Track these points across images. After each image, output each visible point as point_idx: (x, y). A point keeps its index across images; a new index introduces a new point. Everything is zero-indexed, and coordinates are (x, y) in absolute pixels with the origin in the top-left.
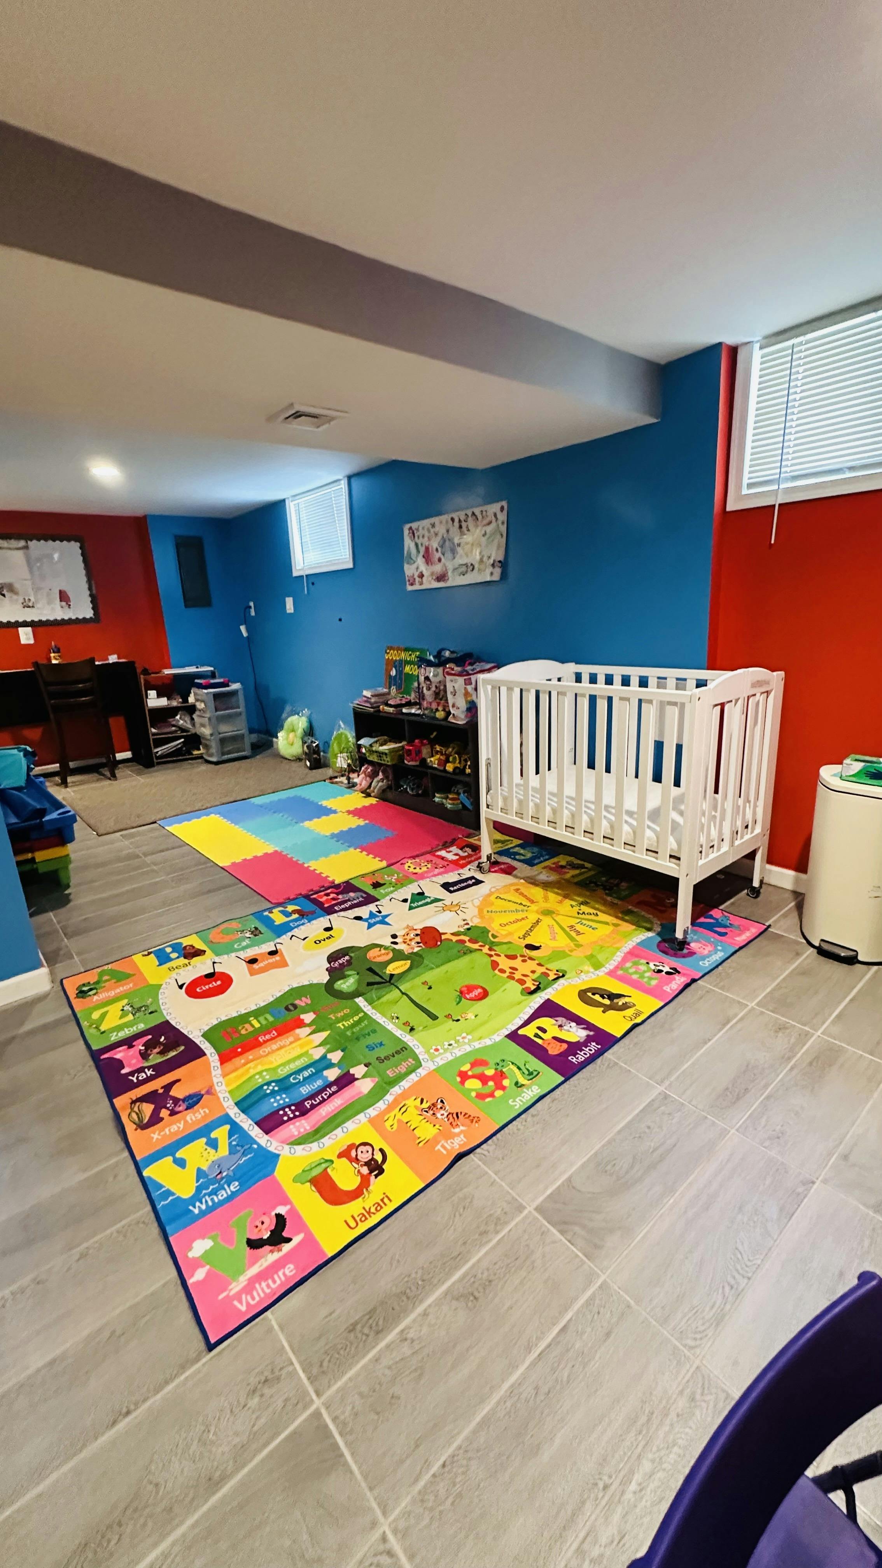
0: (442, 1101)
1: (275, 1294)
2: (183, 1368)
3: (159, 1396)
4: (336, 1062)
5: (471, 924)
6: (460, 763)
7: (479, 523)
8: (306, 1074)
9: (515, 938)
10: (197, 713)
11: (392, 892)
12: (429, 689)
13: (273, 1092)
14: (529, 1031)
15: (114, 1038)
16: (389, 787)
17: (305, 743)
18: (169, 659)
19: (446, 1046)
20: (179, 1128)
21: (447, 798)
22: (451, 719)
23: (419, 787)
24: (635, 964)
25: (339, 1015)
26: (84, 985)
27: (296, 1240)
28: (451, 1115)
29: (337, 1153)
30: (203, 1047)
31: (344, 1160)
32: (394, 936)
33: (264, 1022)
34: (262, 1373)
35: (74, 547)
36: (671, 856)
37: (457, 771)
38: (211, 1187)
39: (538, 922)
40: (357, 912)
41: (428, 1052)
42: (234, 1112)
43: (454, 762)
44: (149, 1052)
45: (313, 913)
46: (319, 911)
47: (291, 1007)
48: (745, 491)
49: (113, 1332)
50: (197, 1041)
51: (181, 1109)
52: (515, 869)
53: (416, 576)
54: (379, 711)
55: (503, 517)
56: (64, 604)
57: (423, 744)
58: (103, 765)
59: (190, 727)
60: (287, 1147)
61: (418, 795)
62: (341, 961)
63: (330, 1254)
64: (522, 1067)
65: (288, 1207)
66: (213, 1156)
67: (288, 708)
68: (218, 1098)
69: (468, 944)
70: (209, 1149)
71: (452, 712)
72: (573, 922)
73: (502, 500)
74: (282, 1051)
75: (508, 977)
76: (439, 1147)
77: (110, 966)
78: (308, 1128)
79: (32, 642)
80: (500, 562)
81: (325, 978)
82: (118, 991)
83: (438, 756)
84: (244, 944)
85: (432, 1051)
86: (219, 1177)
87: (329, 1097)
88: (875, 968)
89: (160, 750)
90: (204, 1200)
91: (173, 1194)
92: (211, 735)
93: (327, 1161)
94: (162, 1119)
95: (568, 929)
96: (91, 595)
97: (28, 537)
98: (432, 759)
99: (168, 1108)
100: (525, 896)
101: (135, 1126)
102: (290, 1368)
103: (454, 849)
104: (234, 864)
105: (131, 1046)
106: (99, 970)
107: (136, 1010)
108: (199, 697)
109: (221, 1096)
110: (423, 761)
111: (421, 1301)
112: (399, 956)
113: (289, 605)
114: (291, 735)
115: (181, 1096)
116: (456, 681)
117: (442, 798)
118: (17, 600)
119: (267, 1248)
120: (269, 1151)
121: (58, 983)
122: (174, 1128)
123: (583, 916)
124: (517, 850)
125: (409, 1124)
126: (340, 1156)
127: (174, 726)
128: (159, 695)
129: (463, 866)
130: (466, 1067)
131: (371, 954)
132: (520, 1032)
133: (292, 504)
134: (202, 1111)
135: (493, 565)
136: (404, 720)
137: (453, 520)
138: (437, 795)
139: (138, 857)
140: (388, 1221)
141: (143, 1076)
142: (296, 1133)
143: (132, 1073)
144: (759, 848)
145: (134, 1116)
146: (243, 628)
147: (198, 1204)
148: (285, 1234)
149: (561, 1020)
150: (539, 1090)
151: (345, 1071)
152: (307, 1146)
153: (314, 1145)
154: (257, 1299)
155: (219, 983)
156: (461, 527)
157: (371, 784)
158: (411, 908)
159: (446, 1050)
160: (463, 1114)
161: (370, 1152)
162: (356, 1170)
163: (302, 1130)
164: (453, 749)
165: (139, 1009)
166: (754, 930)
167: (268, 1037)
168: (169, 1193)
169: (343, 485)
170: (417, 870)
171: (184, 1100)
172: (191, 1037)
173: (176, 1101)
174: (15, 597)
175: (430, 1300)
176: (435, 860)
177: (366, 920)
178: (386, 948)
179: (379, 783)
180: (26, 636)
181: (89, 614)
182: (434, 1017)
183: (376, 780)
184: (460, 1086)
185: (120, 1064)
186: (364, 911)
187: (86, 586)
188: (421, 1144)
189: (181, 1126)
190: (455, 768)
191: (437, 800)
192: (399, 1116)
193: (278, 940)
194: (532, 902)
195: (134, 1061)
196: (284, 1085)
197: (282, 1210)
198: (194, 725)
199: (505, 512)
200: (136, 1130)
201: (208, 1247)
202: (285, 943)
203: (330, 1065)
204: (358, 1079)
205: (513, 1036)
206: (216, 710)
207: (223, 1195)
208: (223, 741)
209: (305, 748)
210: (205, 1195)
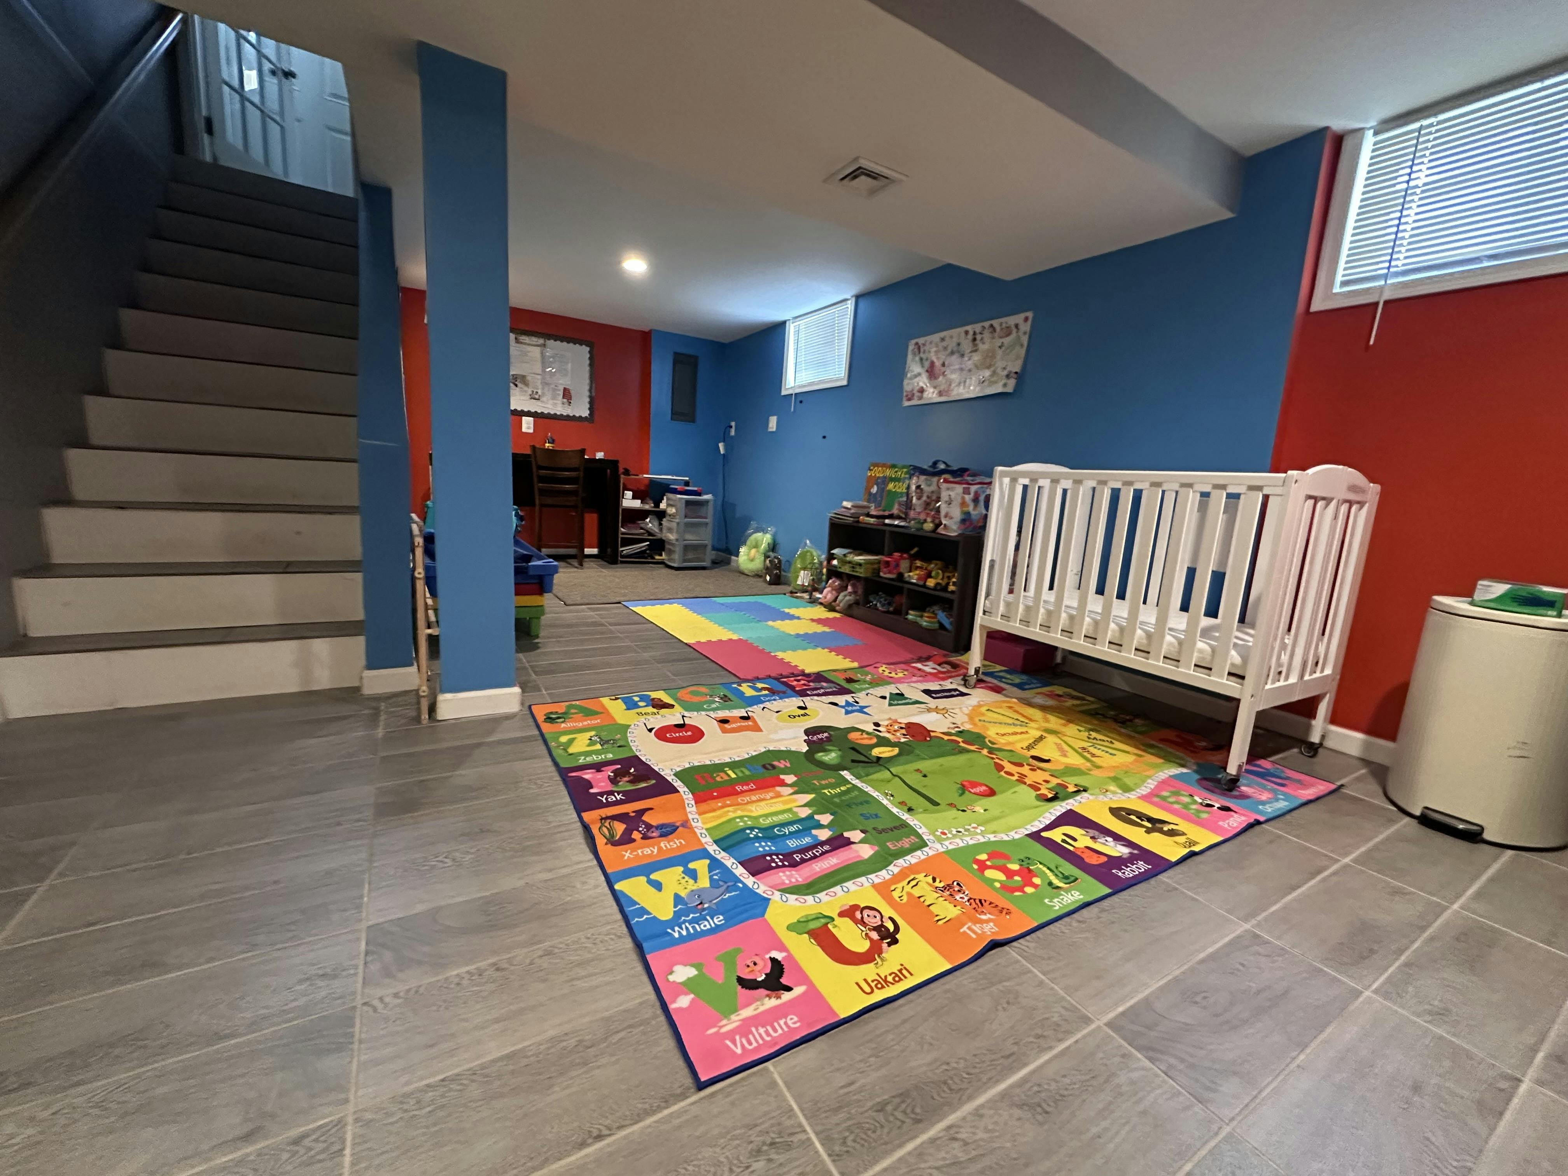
0: (958, 884)
1: (776, 1044)
2: (667, 1102)
3: (636, 1127)
4: (825, 823)
5: (962, 728)
6: (942, 579)
7: (996, 335)
8: (792, 829)
9: (1018, 747)
10: (668, 518)
11: (868, 688)
12: (919, 498)
13: (756, 838)
14: (1056, 835)
15: (582, 761)
16: (857, 603)
17: (769, 557)
18: (648, 463)
19: (954, 832)
20: (652, 852)
21: (921, 617)
22: (941, 530)
23: (889, 604)
24: (1176, 794)
25: (823, 782)
26: (552, 713)
27: (798, 991)
28: (972, 901)
29: (838, 911)
30: (675, 784)
31: (847, 920)
32: (877, 724)
33: (740, 775)
34: (767, 1133)
35: (584, 351)
36: (1230, 674)
37: (939, 588)
38: (691, 916)
39: (1041, 738)
40: (832, 699)
41: (933, 833)
42: (712, 849)
43: (935, 578)
44: (618, 779)
45: (784, 692)
46: (789, 691)
47: (769, 767)
48: (1337, 289)
49: (580, 1041)
50: (669, 779)
51: (654, 834)
52: (1004, 689)
53: (915, 392)
54: (858, 522)
55: (1026, 327)
56: (565, 400)
57: (902, 558)
58: (573, 557)
59: (657, 531)
60: (777, 894)
61: (888, 612)
62: (820, 736)
63: (843, 1015)
64: (1055, 870)
65: (784, 954)
66: (691, 885)
67: (754, 524)
68: (695, 833)
69: (962, 744)
70: (687, 878)
71: (944, 522)
72: (1085, 745)
73: (1026, 311)
74: (762, 804)
75: (1017, 780)
76: (965, 929)
77: (577, 703)
78: (800, 879)
79: (531, 431)
80: (1016, 373)
81: (805, 748)
82: (585, 723)
83: (917, 572)
84: (714, 706)
85: (938, 833)
86: (700, 907)
87: (821, 855)
88: (1510, 853)
89: (626, 550)
90: (683, 926)
91: (649, 913)
92: (677, 540)
93: (826, 917)
94: (634, 840)
95: (1080, 750)
96: (590, 397)
97: (548, 336)
98: (911, 574)
99: (640, 832)
100: (1021, 714)
101: (606, 841)
102: (803, 1137)
103: (930, 663)
104: (699, 643)
105: (599, 771)
106: (567, 704)
107: (603, 742)
108: (671, 503)
109: (698, 832)
110: (901, 576)
111: (971, 1098)
112: (883, 742)
113: (773, 423)
114: (753, 551)
115: (654, 823)
116: (952, 489)
117: (916, 616)
118: (526, 391)
119: (762, 992)
120: (757, 893)
121: (526, 708)
122: (647, 851)
123: (1095, 741)
124: (1001, 674)
125: (922, 899)
126: (841, 914)
127: (642, 528)
128: (634, 497)
129: (943, 679)
130: (983, 857)
131: (853, 736)
132: (1044, 834)
133: (792, 326)
134: (677, 842)
135: (1008, 376)
136: (884, 531)
137: (967, 333)
138: (910, 612)
139: (603, 625)
140: (910, 997)
141: (612, 798)
142: (787, 882)
143: (601, 794)
144: (1325, 694)
145: (605, 830)
146: (721, 446)
147: (677, 929)
148: (784, 981)
149: (1092, 832)
150: (1081, 897)
151: (838, 833)
152: (802, 898)
153: (809, 898)
154: (755, 1044)
155: (689, 733)
156: (974, 340)
157: (837, 598)
158: (890, 705)
159: (954, 836)
160: (988, 903)
161: (878, 917)
162: (864, 934)
163: (793, 880)
164: (936, 565)
165: (607, 742)
166: (1321, 788)
167: (745, 788)
168: (643, 911)
169: (850, 305)
170: (893, 675)
171: (657, 827)
172: (662, 773)
173: (649, 827)
174: (526, 388)
175: (981, 1100)
176: (911, 670)
177: (842, 707)
178: (868, 733)
179: (845, 598)
180: (527, 425)
181: (585, 413)
182: (936, 804)
183: (842, 594)
184: (978, 873)
185: (589, 784)
186: (841, 700)
187: (587, 387)
188: (940, 923)
189: (655, 851)
190: (938, 584)
191: (910, 617)
192: (908, 888)
193: (750, 709)
194: (1031, 720)
195: (603, 784)
196: (768, 833)
197: (779, 956)
198: (661, 530)
199: (1029, 322)
200: (606, 844)
201: (691, 975)
202: (756, 711)
203: (820, 826)
204: (854, 843)
205: (1035, 836)
206: (686, 517)
207: (705, 926)
208: (686, 548)
209: (768, 562)
210: (685, 921)
